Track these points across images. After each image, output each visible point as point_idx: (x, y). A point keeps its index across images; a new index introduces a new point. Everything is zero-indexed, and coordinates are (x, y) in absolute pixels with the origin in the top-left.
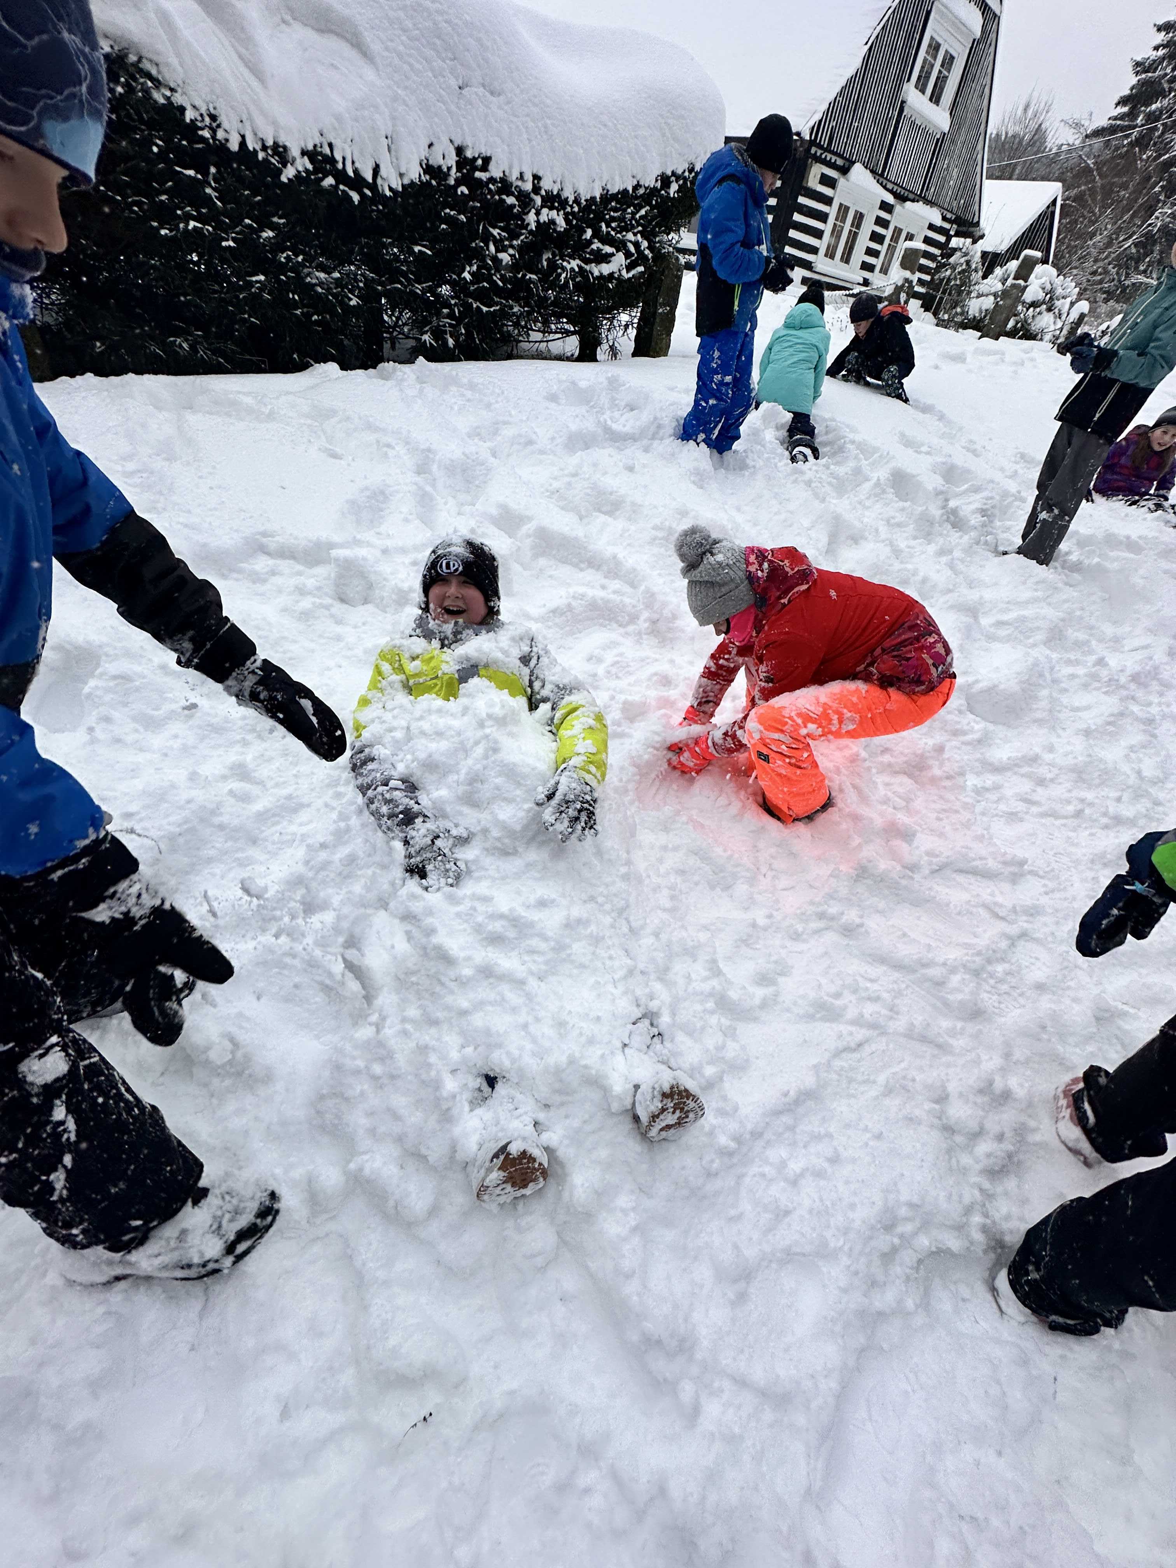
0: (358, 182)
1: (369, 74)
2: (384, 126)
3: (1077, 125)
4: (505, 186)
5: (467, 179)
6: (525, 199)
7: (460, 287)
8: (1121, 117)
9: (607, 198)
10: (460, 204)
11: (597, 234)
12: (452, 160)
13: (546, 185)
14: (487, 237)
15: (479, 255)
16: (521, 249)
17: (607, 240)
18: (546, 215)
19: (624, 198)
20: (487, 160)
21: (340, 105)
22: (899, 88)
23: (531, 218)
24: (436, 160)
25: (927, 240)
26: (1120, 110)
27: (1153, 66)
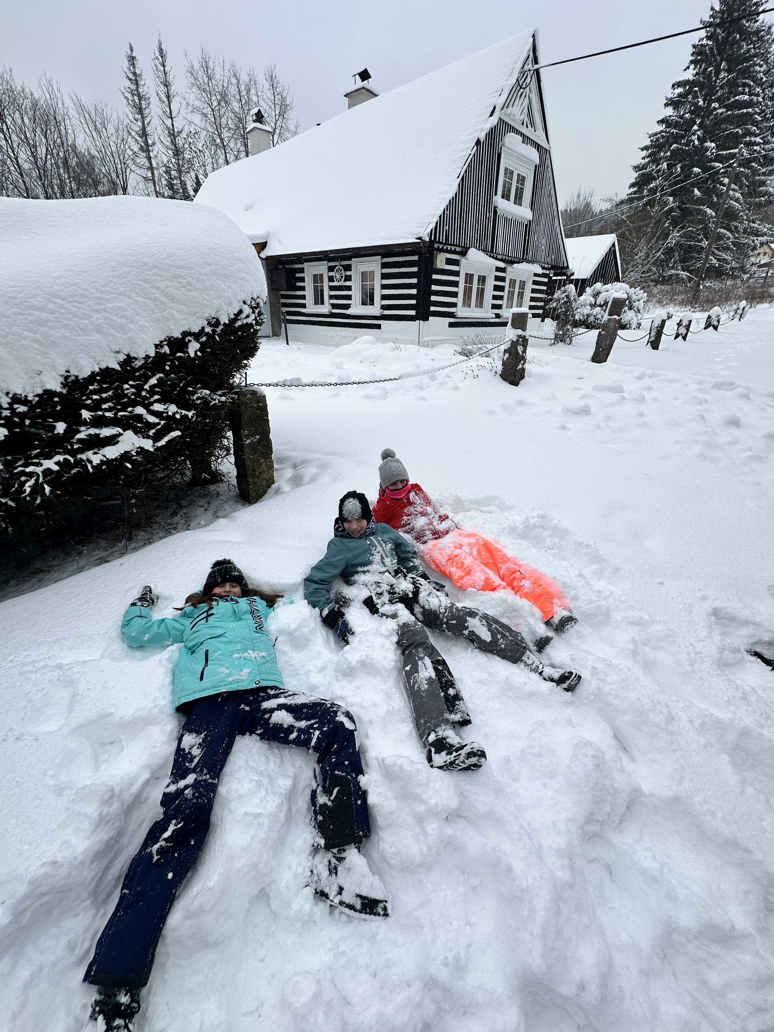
3: (610, 200)
8: (635, 193)
22: (490, 200)
25: (535, 283)
26: (633, 190)
27: (644, 167)
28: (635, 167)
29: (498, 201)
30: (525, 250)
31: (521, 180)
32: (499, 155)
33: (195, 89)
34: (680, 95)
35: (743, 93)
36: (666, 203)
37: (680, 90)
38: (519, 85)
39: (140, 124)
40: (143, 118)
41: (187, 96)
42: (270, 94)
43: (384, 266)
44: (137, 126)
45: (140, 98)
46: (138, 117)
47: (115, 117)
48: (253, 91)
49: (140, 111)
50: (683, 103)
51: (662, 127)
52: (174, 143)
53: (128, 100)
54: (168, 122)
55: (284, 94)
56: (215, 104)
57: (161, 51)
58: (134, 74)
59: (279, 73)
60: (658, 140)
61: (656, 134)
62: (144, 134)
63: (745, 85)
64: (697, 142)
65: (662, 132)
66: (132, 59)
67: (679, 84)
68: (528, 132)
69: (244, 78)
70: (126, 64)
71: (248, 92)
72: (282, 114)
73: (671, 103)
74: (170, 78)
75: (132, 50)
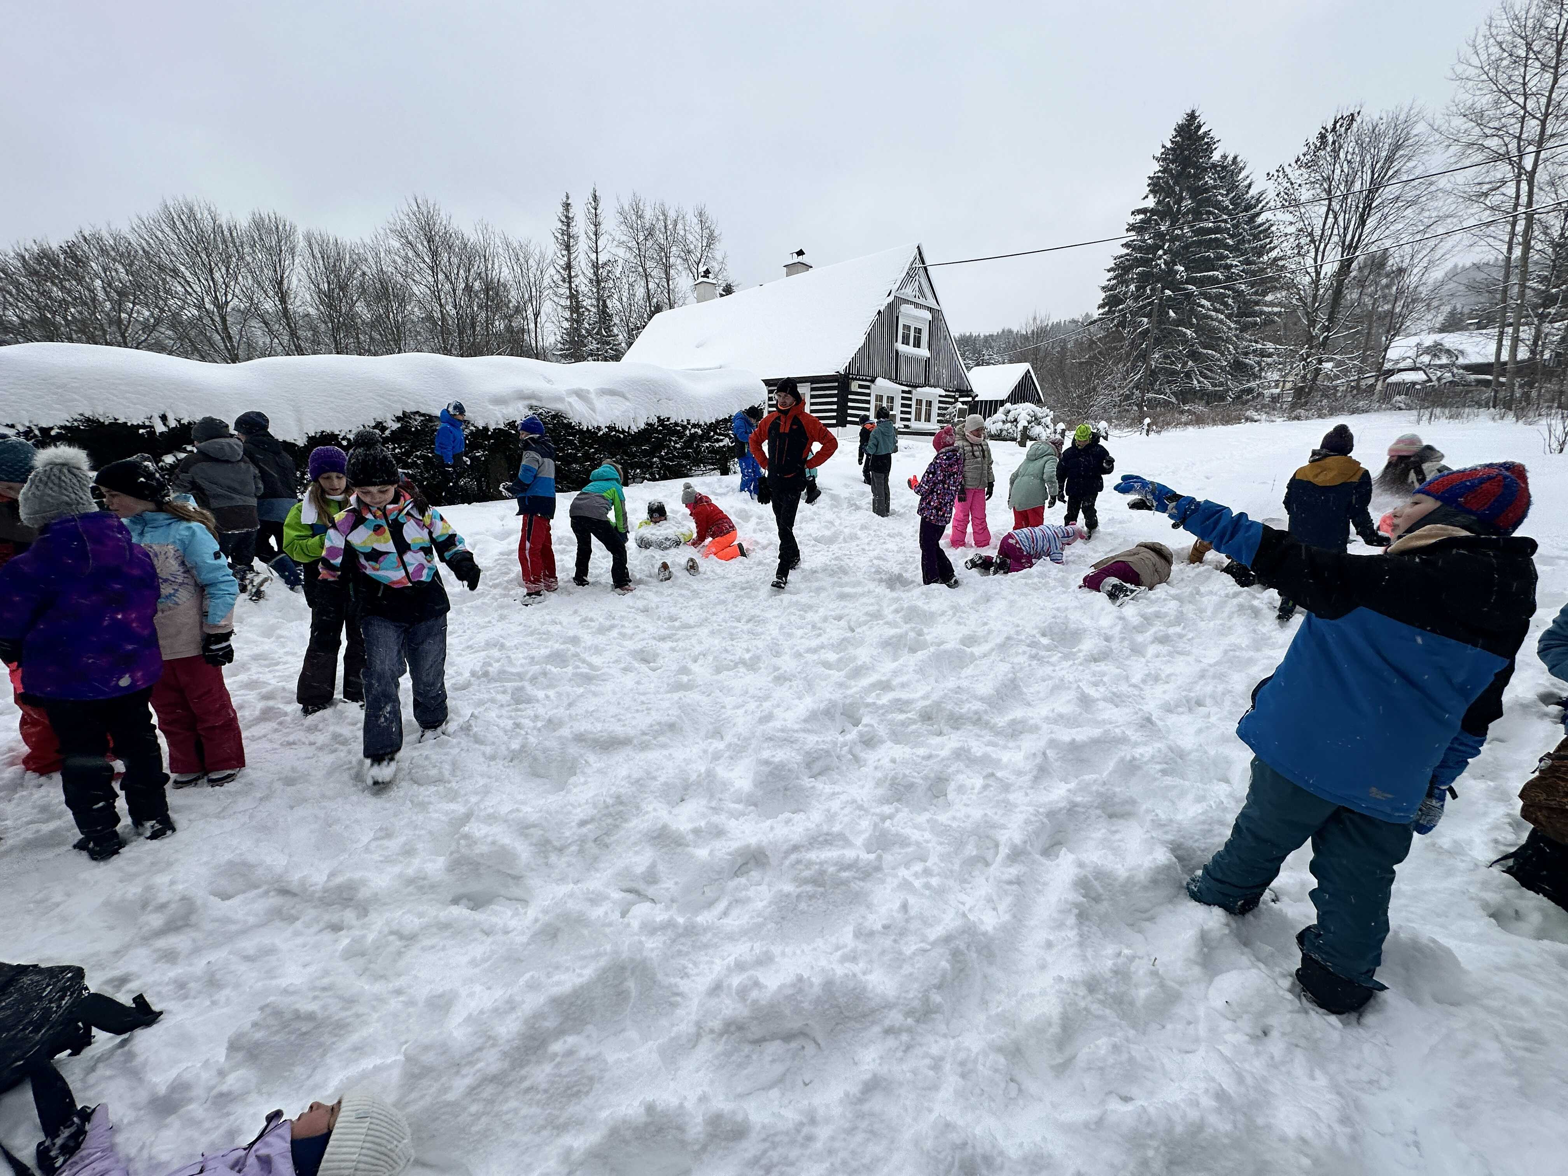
0: (623, 432)
1: (628, 404)
2: (632, 415)
4: (676, 424)
5: (662, 425)
6: (685, 428)
7: (661, 458)
8: (1105, 313)
9: (718, 422)
10: (660, 432)
11: (716, 433)
12: (656, 420)
13: (692, 422)
14: (670, 440)
15: (668, 447)
16: (684, 442)
17: (720, 434)
18: (693, 431)
19: (725, 421)
20: (668, 419)
21: (617, 413)
22: (892, 346)
23: (687, 432)
24: (650, 421)
25: (940, 402)
26: (1101, 311)
27: (1113, 288)
28: (1103, 288)
29: (900, 347)
30: (927, 378)
31: (918, 331)
32: (897, 318)
33: (623, 227)
34: (1142, 221)
35: (1208, 220)
36: (1140, 324)
37: (1142, 216)
38: (910, 275)
39: (566, 259)
40: (569, 253)
41: (613, 233)
42: (698, 228)
43: (813, 389)
44: (563, 262)
45: (569, 237)
46: (565, 253)
47: (537, 251)
48: (680, 226)
49: (568, 247)
50: (1146, 229)
51: (1126, 251)
52: (596, 274)
53: (557, 238)
54: (593, 256)
55: (712, 228)
56: (642, 238)
57: (595, 198)
58: (567, 217)
59: (709, 212)
60: (1121, 262)
61: (1121, 257)
62: (569, 267)
63: (1209, 213)
64: (1163, 266)
65: (1127, 255)
66: (567, 206)
67: (1139, 211)
68: (921, 301)
69: (672, 215)
70: (561, 209)
71: (675, 225)
72: (708, 245)
73: (1132, 228)
74: (601, 219)
75: (568, 198)
